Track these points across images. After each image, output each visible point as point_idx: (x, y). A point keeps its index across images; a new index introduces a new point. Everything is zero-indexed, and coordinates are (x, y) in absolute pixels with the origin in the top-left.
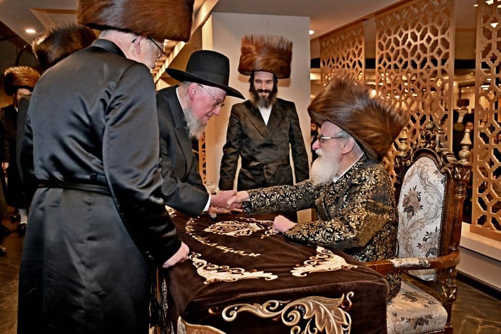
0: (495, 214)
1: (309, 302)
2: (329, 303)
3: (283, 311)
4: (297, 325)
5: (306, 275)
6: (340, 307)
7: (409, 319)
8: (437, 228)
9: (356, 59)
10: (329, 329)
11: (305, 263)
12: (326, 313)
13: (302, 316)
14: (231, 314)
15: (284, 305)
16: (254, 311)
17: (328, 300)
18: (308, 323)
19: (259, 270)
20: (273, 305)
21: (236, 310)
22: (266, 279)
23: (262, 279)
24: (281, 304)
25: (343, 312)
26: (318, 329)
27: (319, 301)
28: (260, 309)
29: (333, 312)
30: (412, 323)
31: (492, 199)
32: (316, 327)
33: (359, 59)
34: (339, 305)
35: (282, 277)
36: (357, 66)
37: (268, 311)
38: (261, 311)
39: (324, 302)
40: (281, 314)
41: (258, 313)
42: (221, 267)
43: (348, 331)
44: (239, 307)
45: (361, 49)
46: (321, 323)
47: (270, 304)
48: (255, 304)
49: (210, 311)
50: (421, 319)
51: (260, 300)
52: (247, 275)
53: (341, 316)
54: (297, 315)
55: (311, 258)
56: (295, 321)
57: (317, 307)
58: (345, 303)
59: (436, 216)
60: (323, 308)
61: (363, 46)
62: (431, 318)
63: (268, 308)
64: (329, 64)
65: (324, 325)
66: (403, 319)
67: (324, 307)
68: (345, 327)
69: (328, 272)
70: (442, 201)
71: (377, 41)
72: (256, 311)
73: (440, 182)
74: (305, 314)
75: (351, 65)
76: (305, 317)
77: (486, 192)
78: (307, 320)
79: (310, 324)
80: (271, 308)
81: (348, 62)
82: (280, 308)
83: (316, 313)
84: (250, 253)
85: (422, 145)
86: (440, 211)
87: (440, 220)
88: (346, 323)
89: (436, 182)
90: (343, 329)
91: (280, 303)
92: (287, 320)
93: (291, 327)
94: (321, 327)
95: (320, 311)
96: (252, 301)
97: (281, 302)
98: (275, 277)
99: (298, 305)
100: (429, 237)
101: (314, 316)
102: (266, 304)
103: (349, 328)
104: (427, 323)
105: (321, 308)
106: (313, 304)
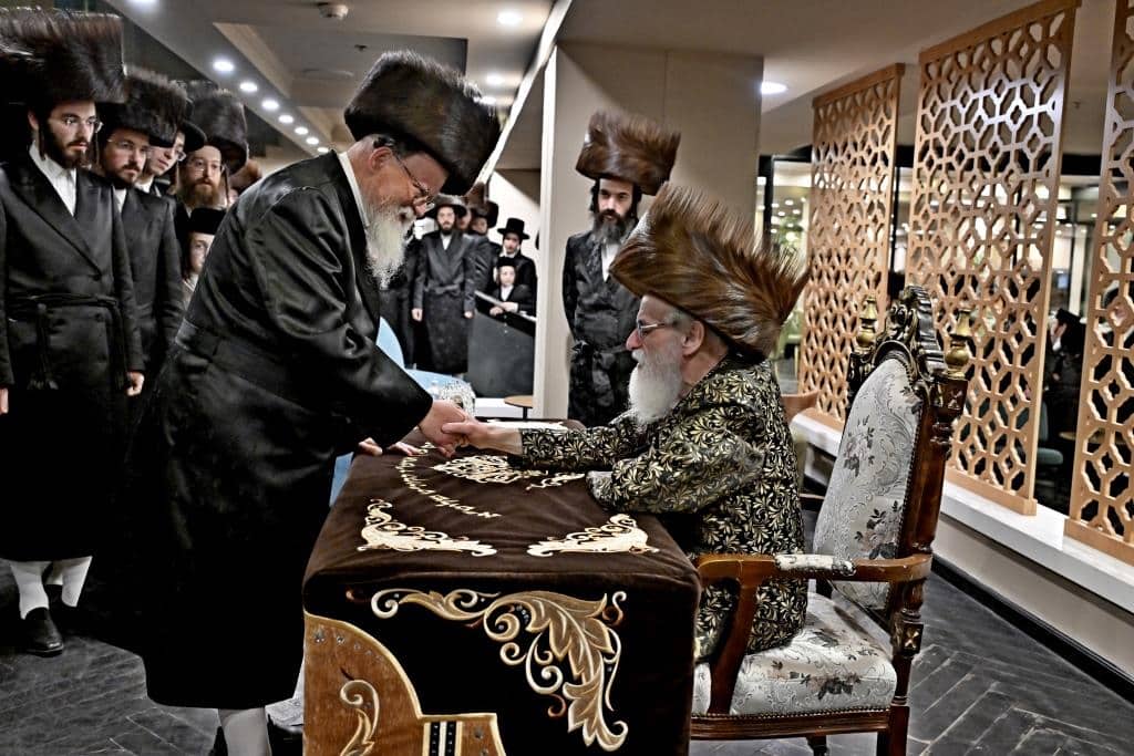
0: (1113, 498)
1: (537, 603)
2: (576, 607)
3: (487, 612)
4: (513, 641)
5: (551, 554)
6: (599, 617)
7: (808, 678)
8: (896, 503)
9: (877, 150)
10: (576, 656)
11: (569, 536)
12: (570, 626)
13: (524, 624)
14: (387, 605)
15: (489, 601)
16: (429, 605)
17: (575, 601)
18: (535, 642)
19: (472, 538)
20: (468, 598)
21: (398, 600)
22: (473, 554)
23: (467, 553)
24: (483, 600)
25: (605, 629)
26: (554, 654)
27: (556, 601)
28: (441, 602)
29: (584, 624)
30: (815, 687)
31: (1111, 466)
32: (550, 649)
33: (884, 148)
34: (597, 613)
35: (505, 553)
36: (880, 163)
37: (455, 608)
38: (445, 607)
39: (567, 605)
40: (483, 616)
41: (438, 610)
42: (410, 529)
43: (613, 665)
44: (403, 595)
45: (889, 127)
46: (561, 644)
47: (460, 596)
48: (431, 592)
49: (349, 595)
50: (836, 681)
51: (443, 587)
52: (446, 544)
53: (601, 635)
54: (514, 625)
55: (587, 530)
56: (510, 634)
57: (552, 613)
58: (611, 611)
59: (895, 480)
60: (565, 617)
61: (892, 122)
62: (858, 681)
63: (457, 603)
64: (827, 158)
65: (566, 648)
66: (793, 675)
67: (568, 614)
68: (610, 656)
69: (597, 554)
70: (911, 450)
71: (921, 112)
72: (435, 605)
73: (910, 410)
74: (529, 623)
75: (868, 160)
76: (530, 628)
77: (1102, 452)
78: (534, 635)
79: (538, 642)
80: (462, 603)
81: (863, 153)
82: (480, 606)
83: (550, 622)
84: (482, 512)
85: (892, 333)
86: (905, 471)
87: (905, 487)
88: (610, 649)
89: (902, 411)
90: (602, 661)
91: (480, 597)
92: (495, 629)
93: (501, 644)
94: (560, 652)
95: (558, 621)
96: (426, 585)
97: (481, 594)
98: (494, 551)
99: (516, 605)
100: (878, 522)
101: (547, 629)
102: (453, 595)
103: (616, 659)
104: (849, 690)
105: (561, 615)
106: (545, 607)
